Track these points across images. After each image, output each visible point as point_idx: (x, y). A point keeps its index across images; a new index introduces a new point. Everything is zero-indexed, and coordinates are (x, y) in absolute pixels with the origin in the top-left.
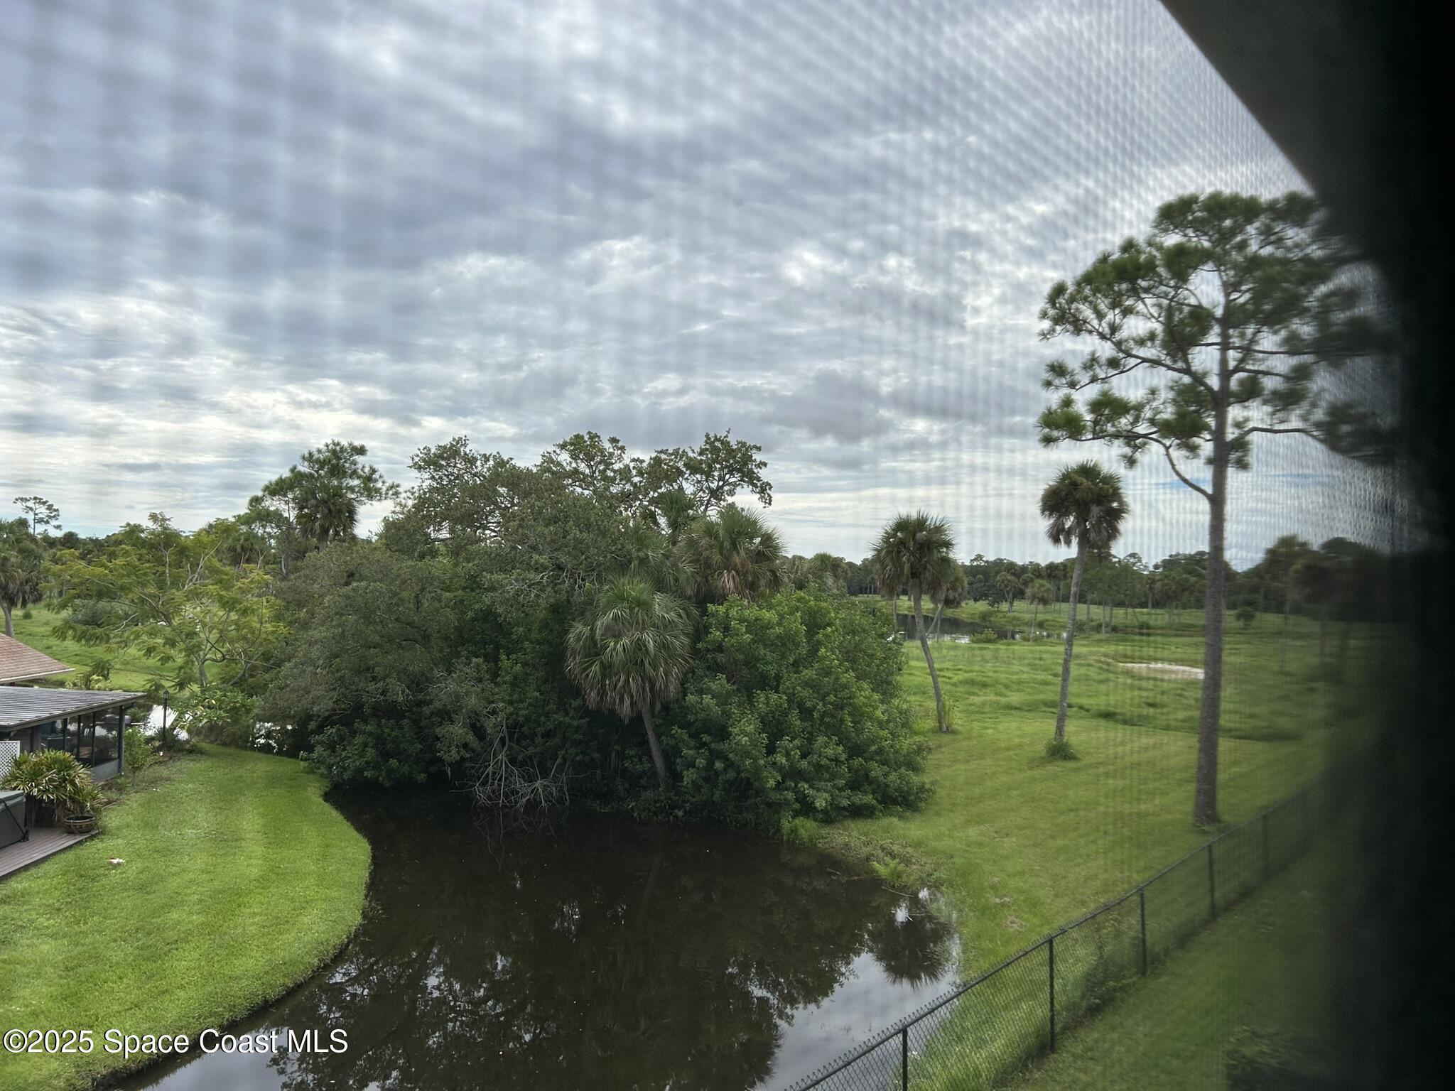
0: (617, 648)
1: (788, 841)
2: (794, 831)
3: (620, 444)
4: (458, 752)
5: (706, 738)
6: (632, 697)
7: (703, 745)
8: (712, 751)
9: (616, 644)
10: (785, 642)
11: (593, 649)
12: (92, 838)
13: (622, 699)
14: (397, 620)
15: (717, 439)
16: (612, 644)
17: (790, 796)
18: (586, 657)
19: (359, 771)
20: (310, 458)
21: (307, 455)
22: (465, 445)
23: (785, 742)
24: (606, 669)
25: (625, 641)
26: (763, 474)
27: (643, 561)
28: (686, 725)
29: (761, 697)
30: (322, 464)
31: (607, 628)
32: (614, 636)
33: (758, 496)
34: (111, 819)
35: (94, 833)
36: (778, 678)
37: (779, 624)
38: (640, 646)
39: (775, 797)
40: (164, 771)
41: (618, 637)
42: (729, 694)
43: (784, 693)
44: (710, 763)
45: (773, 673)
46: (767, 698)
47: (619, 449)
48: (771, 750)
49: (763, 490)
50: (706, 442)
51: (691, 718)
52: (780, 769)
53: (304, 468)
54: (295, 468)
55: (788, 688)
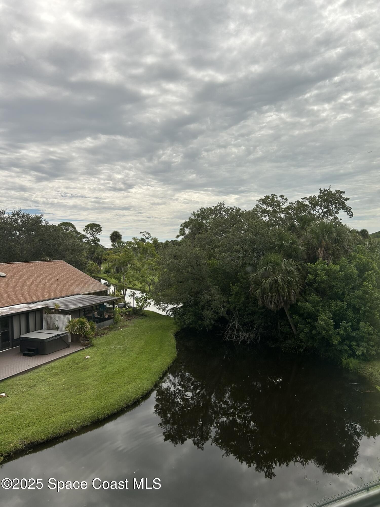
0: (267, 282)
1: (345, 368)
2: (347, 364)
3: (285, 198)
4: (210, 321)
5: (309, 320)
6: (275, 303)
7: (308, 323)
8: (312, 326)
9: (266, 281)
10: (348, 278)
11: (258, 283)
12: (88, 347)
13: (271, 304)
14: (187, 272)
15: (325, 190)
16: (264, 281)
17: (346, 347)
18: (256, 286)
19: (189, 324)
20: (194, 214)
21: (193, 213)
22: (224, 205)
23: (344, 323)
24: (264, 292)
25: (269, 280)
26: (347, 203)
27: (281, 246)
28: (301, 315)
29: (334, 303)
30: (199, 215)
31: (263, 274)
32: (266, 278)
33: (346, 213)
34: (95, 341)
35: (88, 346)
36: (343, 294)
37: (340, 271)
38: (276, 281)
39: (339, 348)
40: (127, 323)
41: (267, 278)
42: (318, 302)
43: (346, 301)
44: (311, 331)
45: (341, 292)
46: (337, 304)
47: (285, 199)
48: (337, 326)
49: (348, 210)
50: (320, 192)
51: (302, 312)
52: (342, 336)
53: (193, 217)
54: (190, 218)
55: (348, 299)
